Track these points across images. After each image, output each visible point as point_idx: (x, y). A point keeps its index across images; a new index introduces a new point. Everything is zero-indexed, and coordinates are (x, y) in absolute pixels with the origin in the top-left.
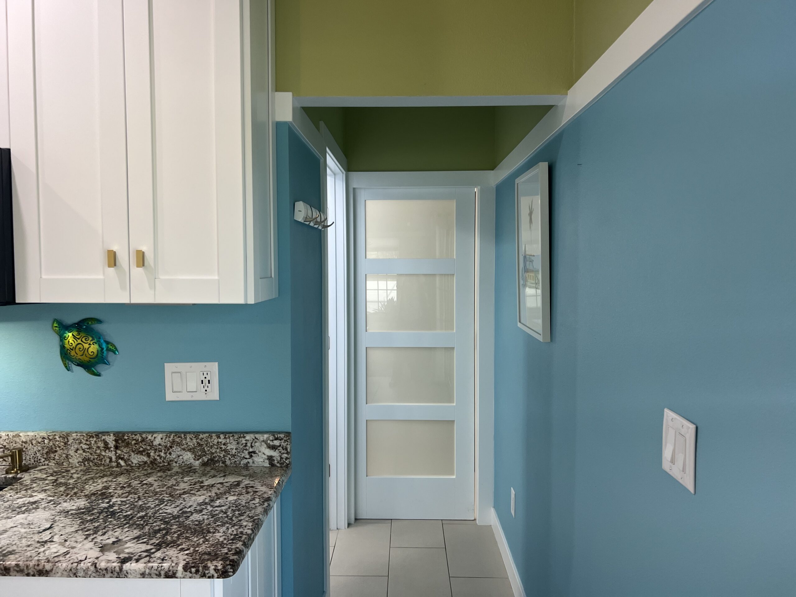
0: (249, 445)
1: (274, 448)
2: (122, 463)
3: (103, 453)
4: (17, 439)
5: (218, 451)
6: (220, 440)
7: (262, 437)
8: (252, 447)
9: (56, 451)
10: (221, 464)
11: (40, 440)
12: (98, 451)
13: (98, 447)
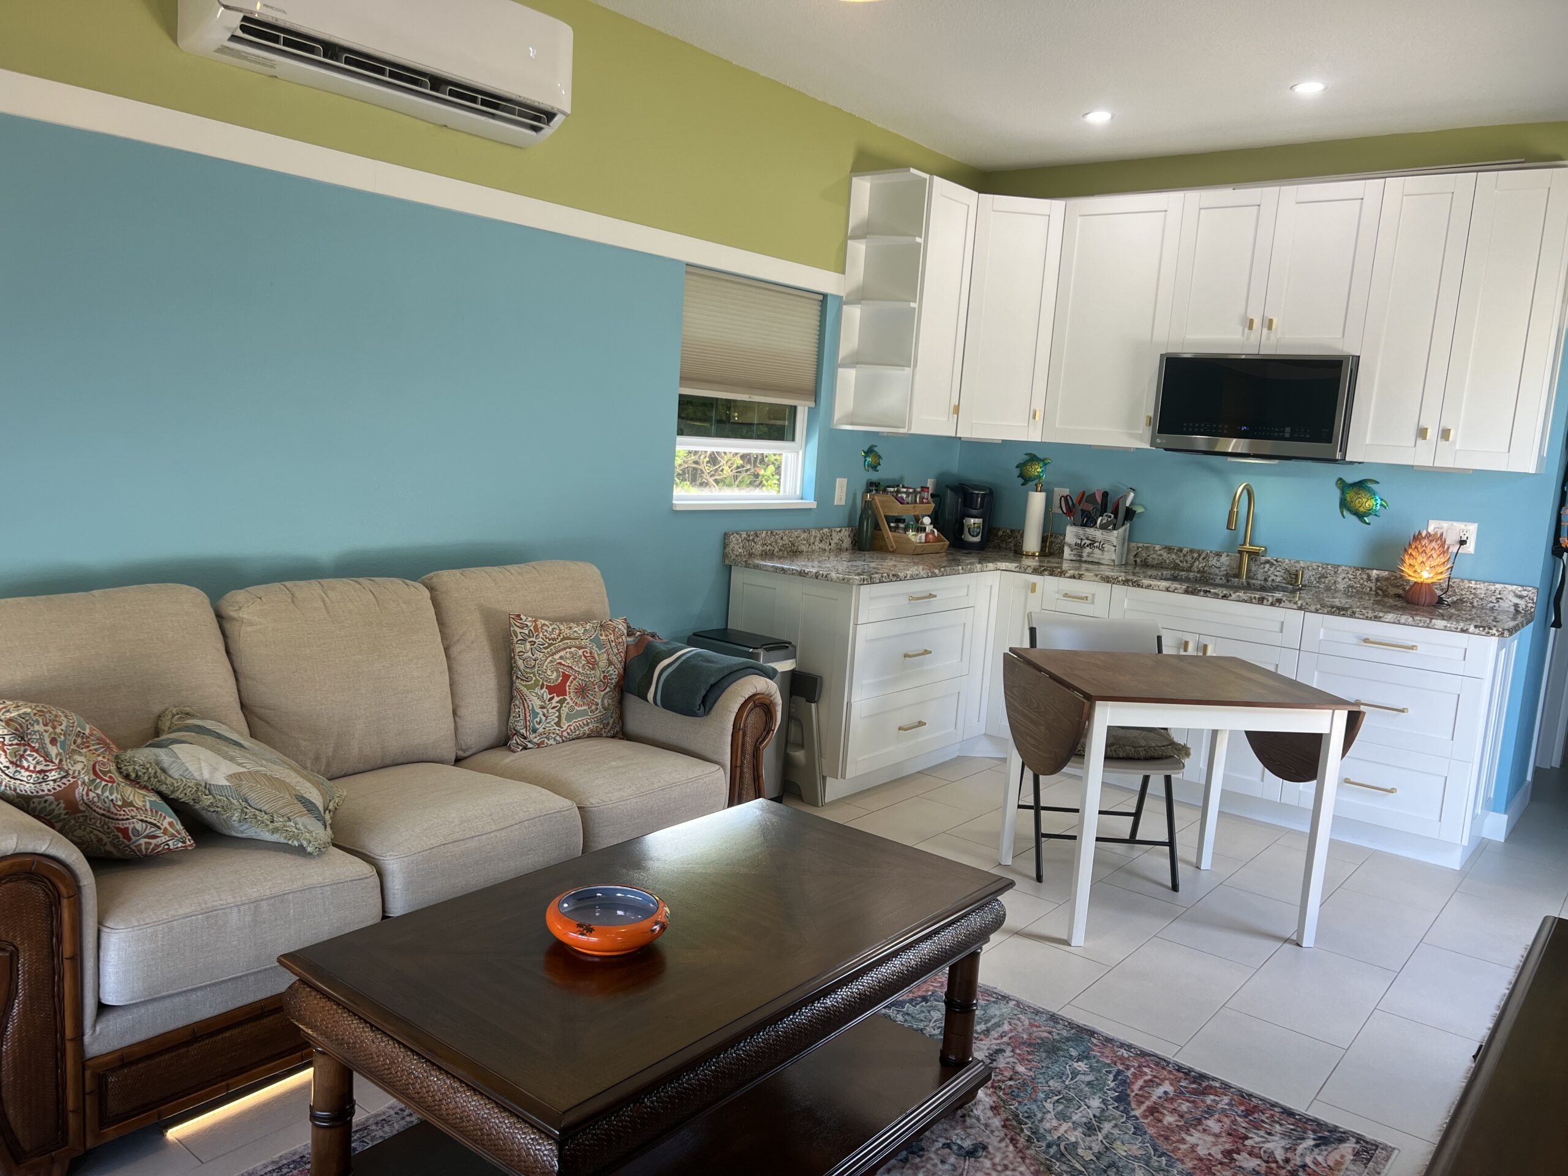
0: (1497, 592)
1: (1521, 597)
2: (1380, 592)
3: (1365, 583)
4: (1297, 565)
5: (1468, 593)
6: (1471, 585)
7: (1510, 587)
8: (1500, 594)
9: (1327, 577)
10: (1469, 605)
11: (1315, 567)
12: (1362, 581)
13: (1362, 578)
